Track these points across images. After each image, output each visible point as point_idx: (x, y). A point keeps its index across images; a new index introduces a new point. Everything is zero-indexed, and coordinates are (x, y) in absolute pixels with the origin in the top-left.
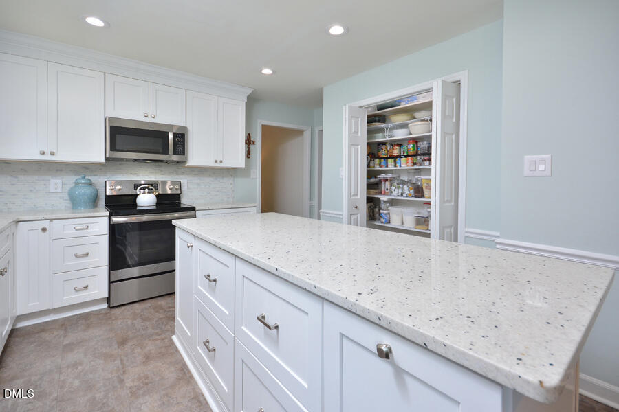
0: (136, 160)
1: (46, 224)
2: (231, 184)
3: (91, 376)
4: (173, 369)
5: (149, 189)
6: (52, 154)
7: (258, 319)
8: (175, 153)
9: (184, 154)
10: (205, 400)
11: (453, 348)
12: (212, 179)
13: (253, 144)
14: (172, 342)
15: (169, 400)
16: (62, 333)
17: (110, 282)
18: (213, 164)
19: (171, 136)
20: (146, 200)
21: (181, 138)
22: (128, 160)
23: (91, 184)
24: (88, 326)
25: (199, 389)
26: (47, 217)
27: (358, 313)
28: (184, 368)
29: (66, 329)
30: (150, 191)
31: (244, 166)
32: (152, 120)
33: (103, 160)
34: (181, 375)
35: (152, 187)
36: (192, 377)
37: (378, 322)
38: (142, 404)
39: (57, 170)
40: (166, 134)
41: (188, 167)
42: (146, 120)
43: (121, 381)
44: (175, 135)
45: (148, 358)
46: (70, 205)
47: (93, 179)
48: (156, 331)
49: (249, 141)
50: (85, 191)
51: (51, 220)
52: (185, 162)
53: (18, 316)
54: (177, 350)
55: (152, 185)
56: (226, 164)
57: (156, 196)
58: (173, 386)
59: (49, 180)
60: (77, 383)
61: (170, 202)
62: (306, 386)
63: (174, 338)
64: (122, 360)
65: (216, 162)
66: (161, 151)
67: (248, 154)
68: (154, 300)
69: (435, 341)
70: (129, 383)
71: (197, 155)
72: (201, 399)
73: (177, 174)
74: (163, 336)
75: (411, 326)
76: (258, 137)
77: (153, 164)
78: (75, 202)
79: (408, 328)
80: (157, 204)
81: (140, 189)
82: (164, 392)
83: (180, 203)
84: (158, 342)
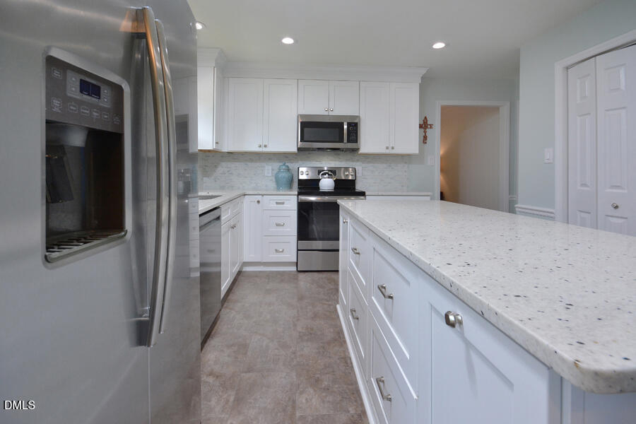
0: (319, 149)
1: (259, 198)
2: (405, 171)
3: (277, 315)
4: (332, 330)
5: (329, 175)
6: (265, 146)
7: (379, 287)
8: (349, 141)
9: (357, 142)
10: (352, 363)
11: (503, 316)
12: (385, 165)
13: (431, 127)
14: (336, 310)
15: (324, 352)
16: (267, 280)
17: (298, 250)
18: (384, 151)
19: (345, 127)
20: (327, 184)
21: (354, 127)
22: (313, 150)
23: (289, 170)
24: (282, 281)
25: (349, 353)
26: (260, 193)
27: (437, 279)
28: (340, 332)
29: (269, 279)
30: (330, 176)
31: (417, 152)
32: (331, 113)
33: (295, 150)
34: (337, 337)
35: (332, 172)
36: (345, 342)
37: (449, 288)
38: (304, 346)
39: (270, 159)
40: (342, 124)
41: (361, 154)
42: (326, 113)
43: (295, 325)
44: (349, 124)
45: (315, 316)
46: (275, 186)
47: (291, 165)
48: (326, 298)
49: (424, 125)
50: (284, 175)
51: (263, 195)
52: (358, 149)
53: (244, 262)
54: (338, 317)
55: (331, 171)
56: (398, 151)
57: (335, 181)
58: (329, 343)
59: (264, 167)
60: (268, 317)
61: (346, 188)
62: (408, 356)
63: (338, 306)
64: (298, 311)
65: (387, 148)
66: (337, 140)
67: (425, 139)
68: (329, 274)
69: (490, 309)
70: (299, 329)
71: (369, 142)
72: (349, 361)
73: (353, 161)
74: (330, 303)
75: (473, 293)
76: (436, 120)
77: (333, 152)
78: (279, 184)
79: (471, 295)
80: (335, 188)
81: (323, 174)
82: (322, 345)
83: (354, 189)
84: (325, 306)
